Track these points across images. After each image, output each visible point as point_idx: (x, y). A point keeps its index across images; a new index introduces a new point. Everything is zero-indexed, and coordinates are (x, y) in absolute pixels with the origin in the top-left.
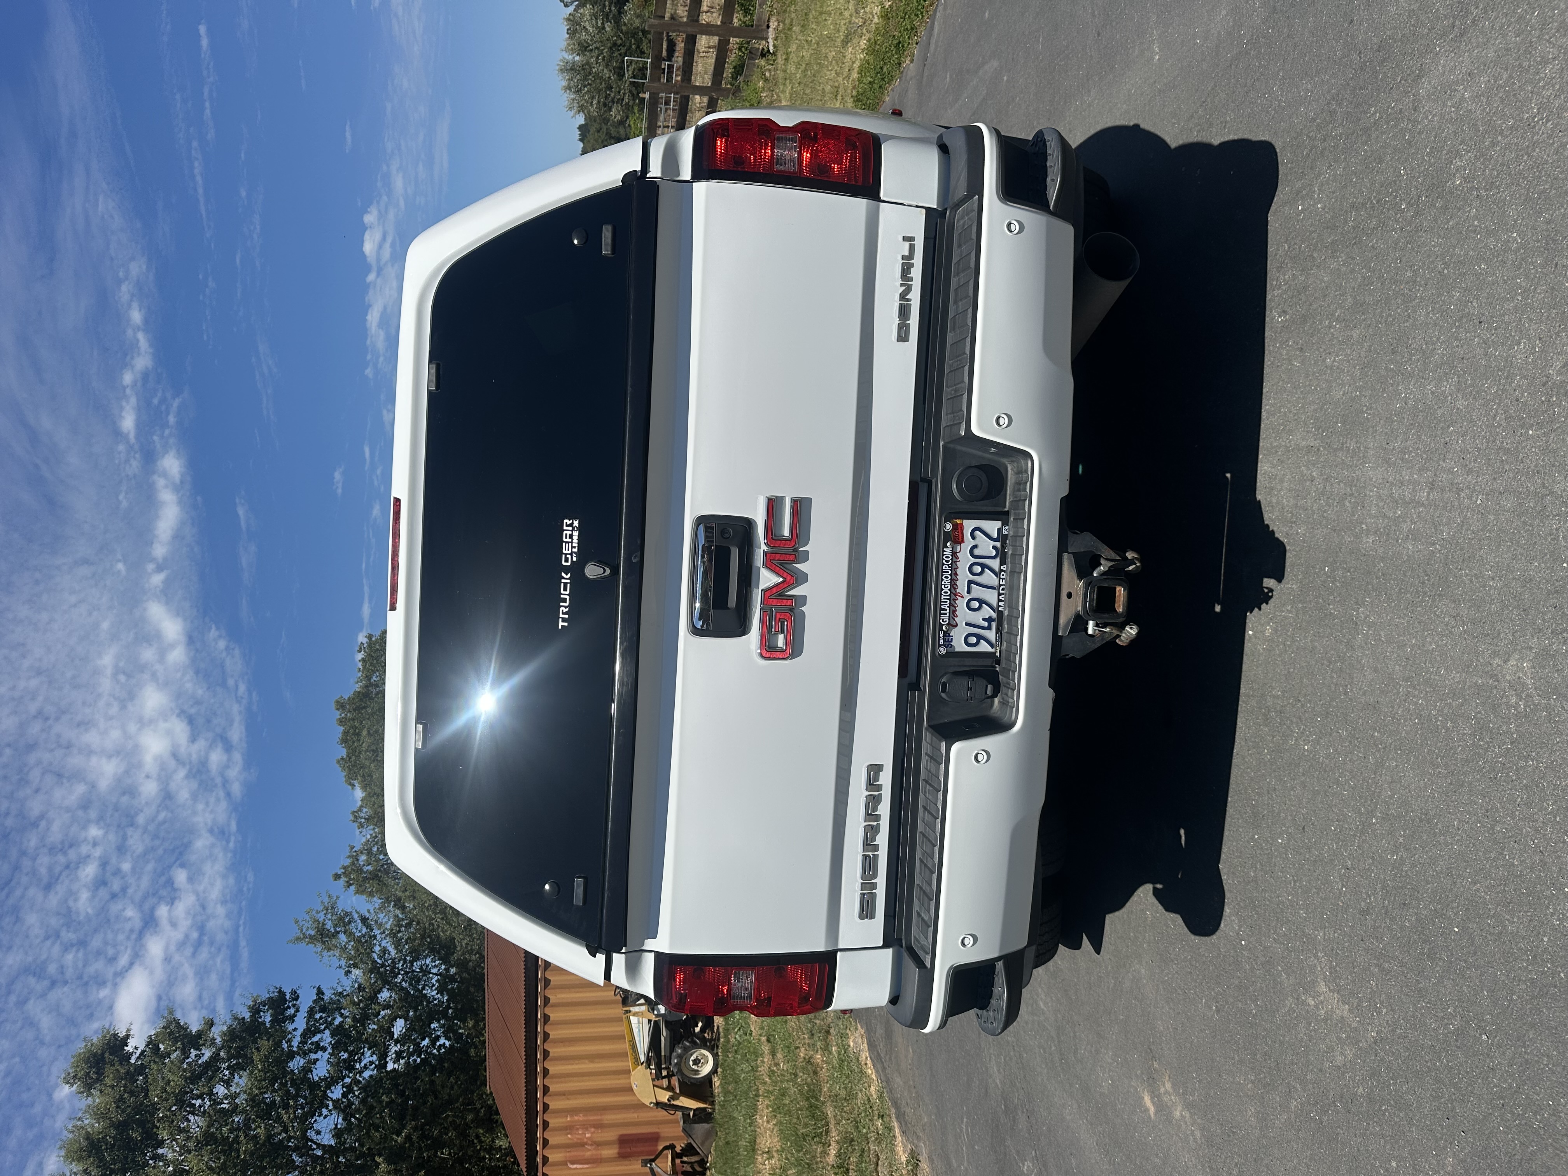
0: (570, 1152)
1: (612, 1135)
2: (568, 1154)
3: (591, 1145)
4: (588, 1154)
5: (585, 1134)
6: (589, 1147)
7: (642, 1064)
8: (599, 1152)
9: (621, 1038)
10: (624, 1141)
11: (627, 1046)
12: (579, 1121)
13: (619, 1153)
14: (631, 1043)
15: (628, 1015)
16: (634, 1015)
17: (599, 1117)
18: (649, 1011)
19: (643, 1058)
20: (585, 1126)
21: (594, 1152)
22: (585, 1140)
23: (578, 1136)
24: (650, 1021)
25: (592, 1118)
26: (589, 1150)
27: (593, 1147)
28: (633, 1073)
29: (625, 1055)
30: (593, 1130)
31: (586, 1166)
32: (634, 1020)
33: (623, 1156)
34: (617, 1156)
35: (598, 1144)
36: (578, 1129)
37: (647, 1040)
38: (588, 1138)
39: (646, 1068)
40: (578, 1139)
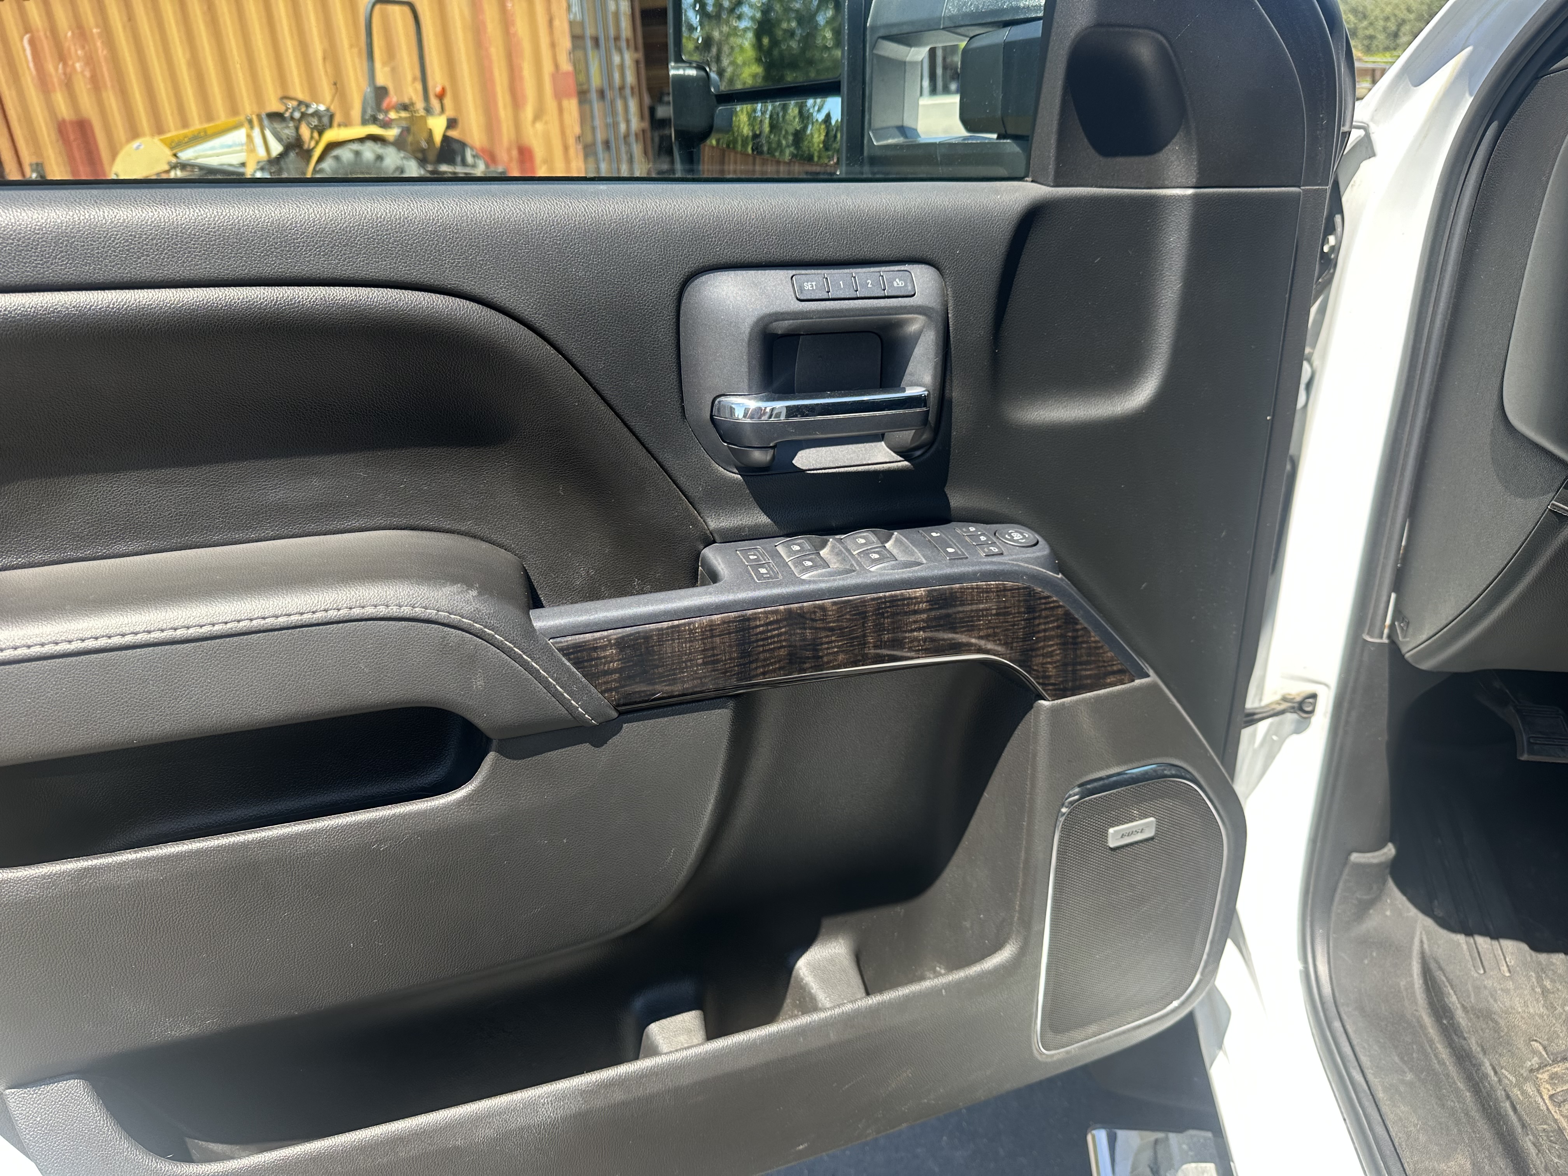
0: (47, 37)
1: (88, 108)
2: (42, 34)
3: (65, 74)
4: (50, 67)
5: (78, 61)
6: (60, 70)
7: (175, 155)
8: (58, 89)
9: (208, 114)
10: (83, 127)
11: (197, 125)
12: (96, 50)
13: (64, 121)
14: (202, 134)
15: (247, 125)
16: (249, 137)
17: (109, 84)
18: (258, 162)
19: (187, 155)
20: (90, 60)
21: (55, 80)
22: (70, 63)
23: (72, 48)
24: (243, 165)
25: (105, 69)
26: (56, 69)
27: (63, 77)
28: (156, 140)
29: (185, 124)
30: (88, 74)
31: (31, 65)
32: (240, 135)
33: (61, 128)
34: (60, 119)
35: (68, 85)
36: (83, 47)
37: (214, 162)
38: (74, 68)
39: (169, 163)
40: (69, 49)
